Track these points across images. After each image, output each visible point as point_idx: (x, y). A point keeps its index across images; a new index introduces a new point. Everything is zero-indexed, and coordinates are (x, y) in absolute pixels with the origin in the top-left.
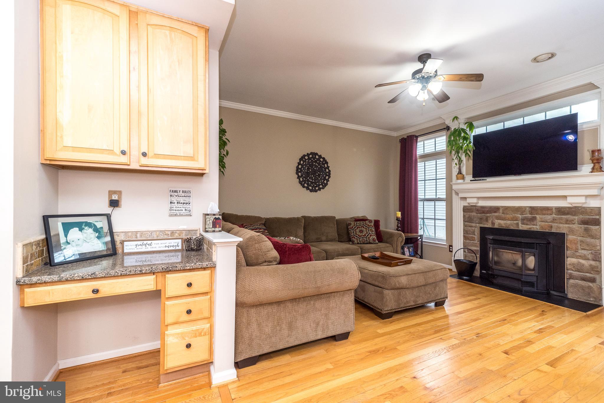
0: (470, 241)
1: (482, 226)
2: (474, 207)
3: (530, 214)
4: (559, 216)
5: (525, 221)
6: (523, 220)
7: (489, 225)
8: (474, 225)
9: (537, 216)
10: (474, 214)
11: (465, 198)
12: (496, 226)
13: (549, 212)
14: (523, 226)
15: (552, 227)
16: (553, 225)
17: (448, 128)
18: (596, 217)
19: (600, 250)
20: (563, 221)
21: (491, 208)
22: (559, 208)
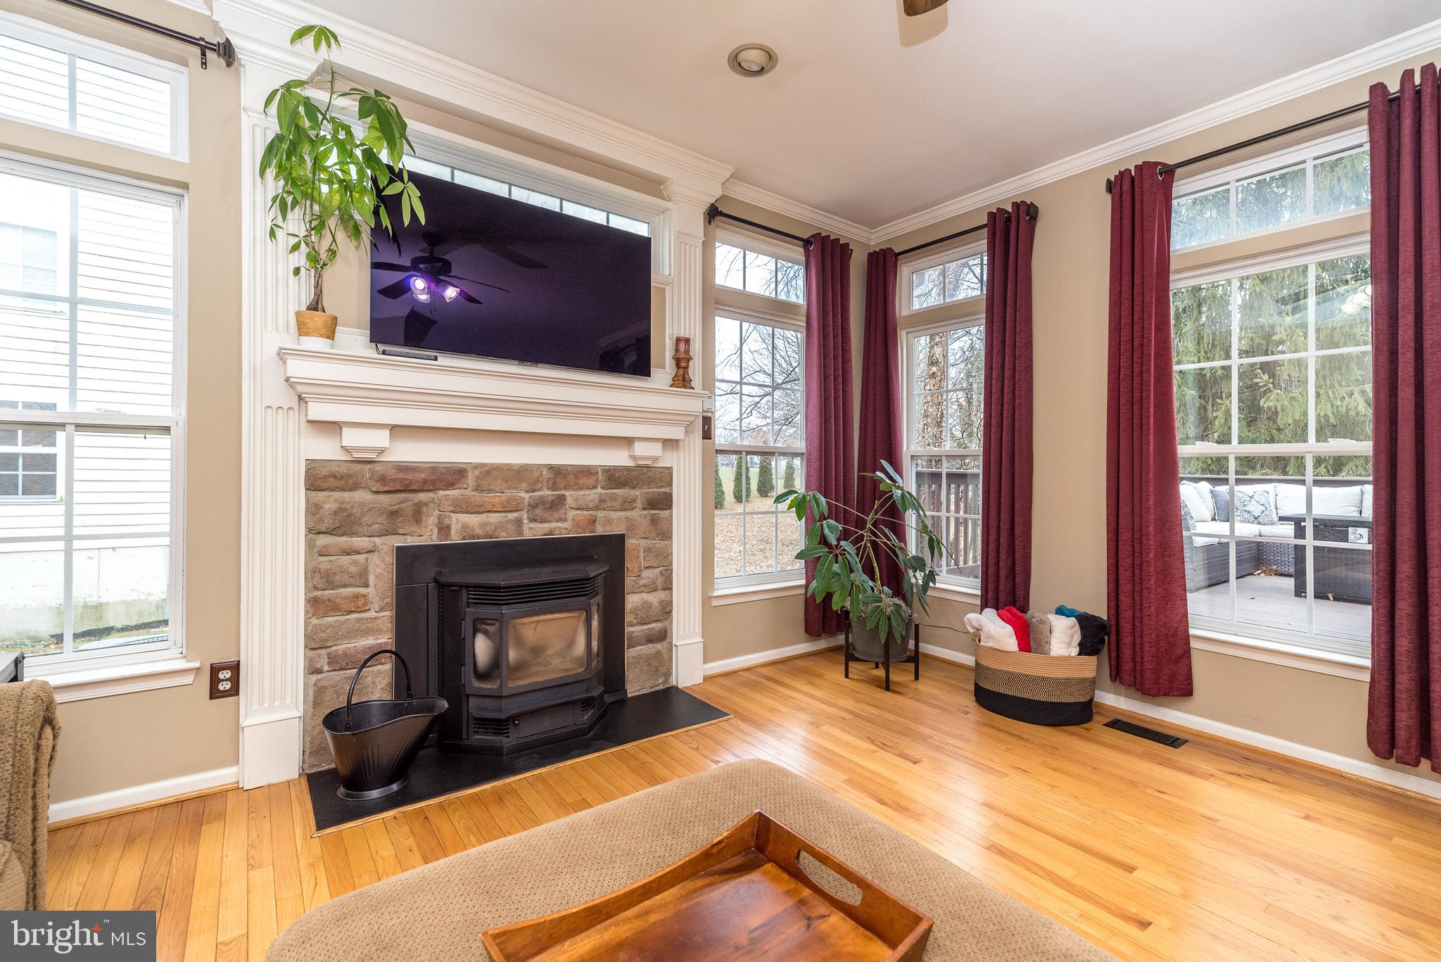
0: (343, 618)
1: (399, 542)
2: (368, 467)
3: (549, 489)
4: (608, 491)
5: (538, 511)
6: (533, 507)
7: (427, 535)
8: (361, 542)
9: (568, 494)
10: (361, 496)
11: (332, 427)
12: (455, 538)
13: (591, 481)
14: (533, 525)
15: (595, 522)
16: (601, 514)
18: (667, 490)
19: (671, 564)
20: (617, 504)
21: (434, 468)
22: (609, 470)
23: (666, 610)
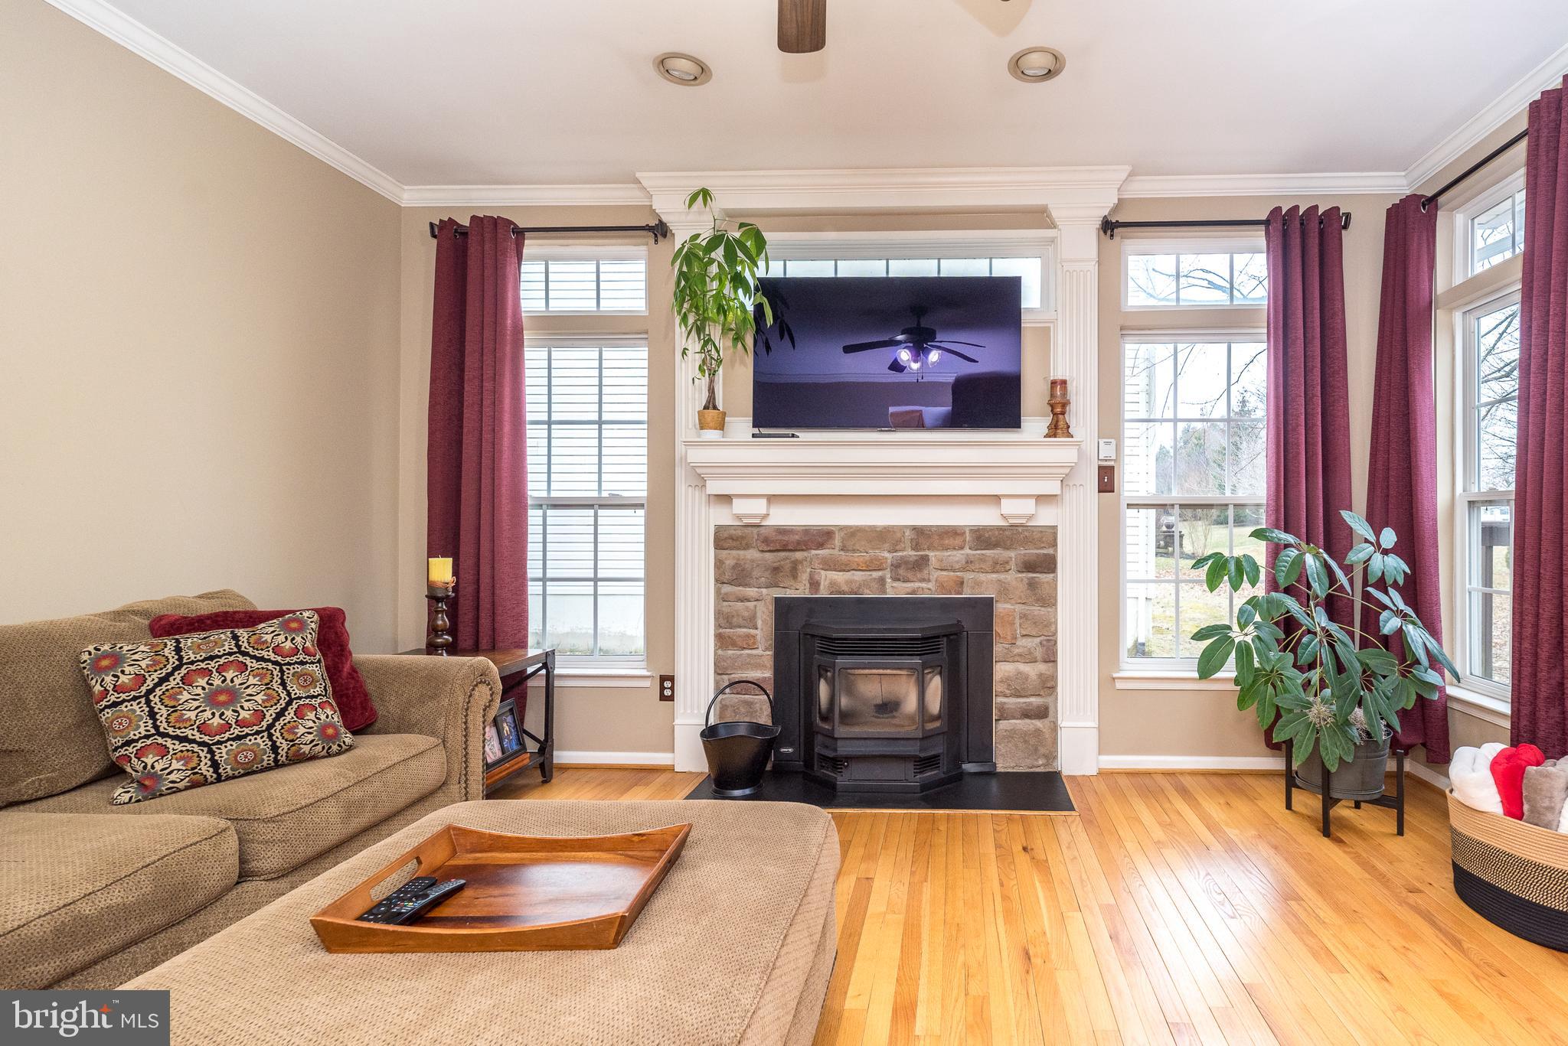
0: (736, 653)
1: (779, 593)
2: (755, 530)
3: (913, 549)
4: (978, 552)
5: (901, 571)
6: (896, 566)
7: (799, 590)
8: (751, 592)
9: (931, 554)
10: (752, 554)
11: (726, 499)
12: (823, 593)
13: (958, 541)
14: (895, 584)
15: (962, 583)
16: (968, 576)
17: (660, 231)
18: (1051, 551)
19: (1055, 634)
20: (986, 566)
21: (807, 531)
22: (978, 530)
23: (1048, 685)
